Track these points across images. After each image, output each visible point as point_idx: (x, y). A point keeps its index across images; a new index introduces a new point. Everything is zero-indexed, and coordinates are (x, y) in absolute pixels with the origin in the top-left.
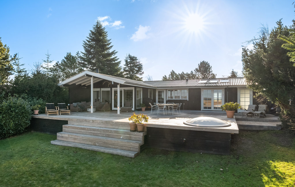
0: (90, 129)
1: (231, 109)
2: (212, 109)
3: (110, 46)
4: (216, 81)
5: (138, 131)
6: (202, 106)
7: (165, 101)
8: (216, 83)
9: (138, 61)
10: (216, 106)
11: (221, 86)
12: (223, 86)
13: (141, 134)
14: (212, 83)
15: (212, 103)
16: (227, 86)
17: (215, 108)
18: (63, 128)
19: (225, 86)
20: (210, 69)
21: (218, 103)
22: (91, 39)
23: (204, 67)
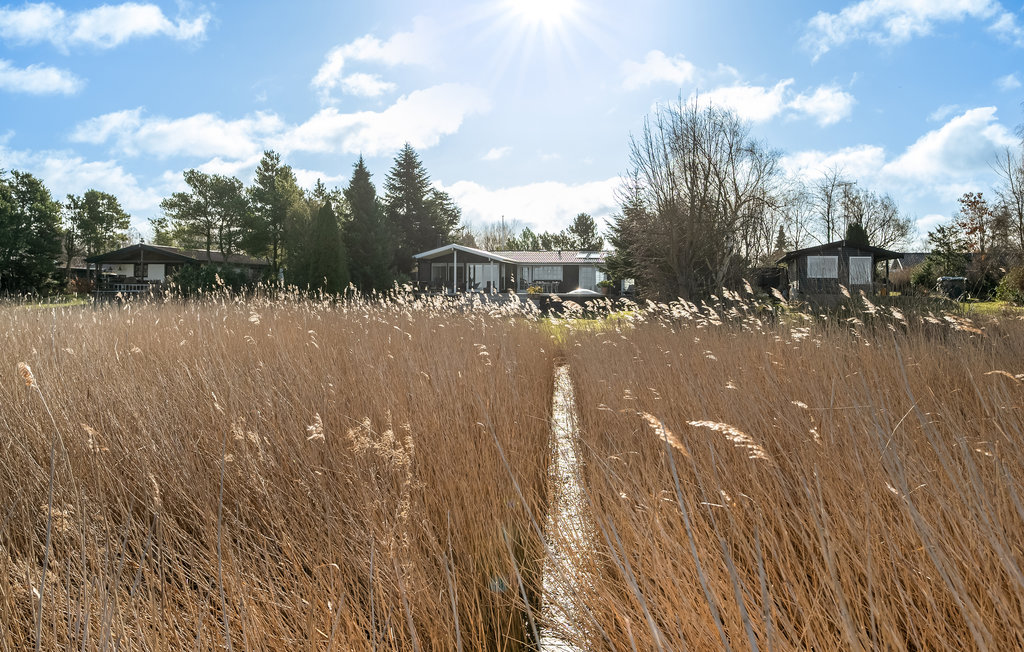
14: (594, 259)
20: (593, 228)
22: (394, 175)
23: (584, 225)
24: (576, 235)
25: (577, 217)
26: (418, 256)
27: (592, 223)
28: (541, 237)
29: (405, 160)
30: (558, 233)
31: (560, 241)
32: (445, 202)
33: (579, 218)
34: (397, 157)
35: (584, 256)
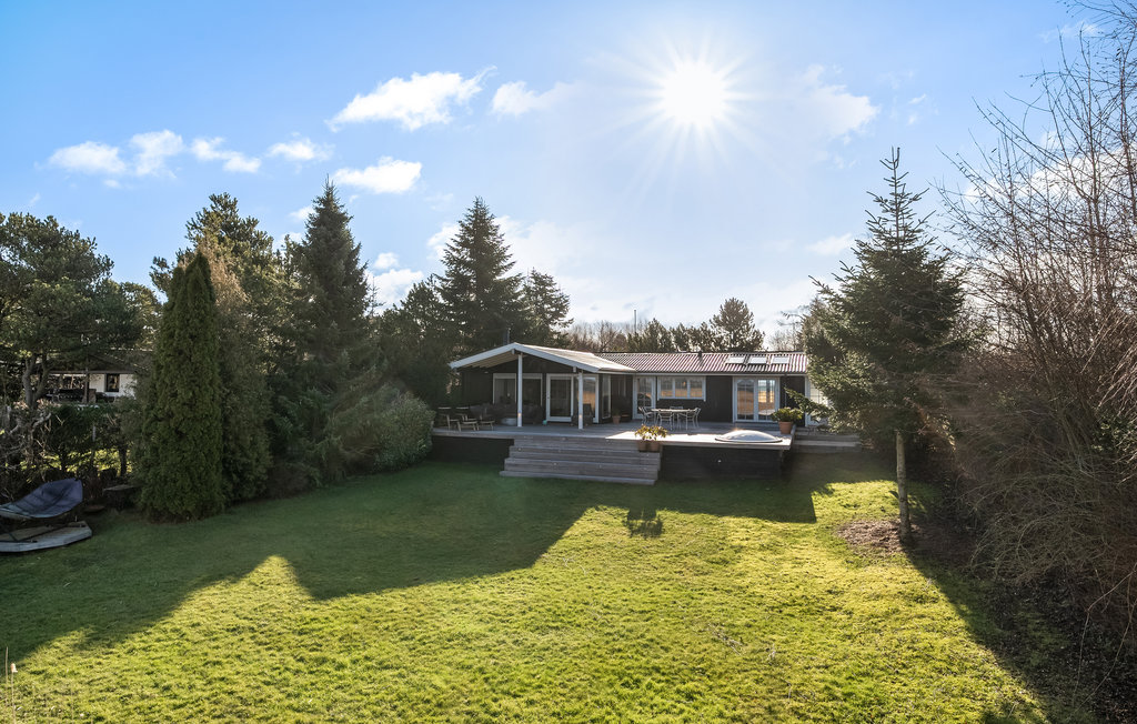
0: (567, 452)
1: (785, 418)
2: (756, 419)
3: (509, 262)
4: (762, 360)
5: (651, 452)
6: (735, 413)
7: (653, 403)
8: (762, 365)
9: (557, 287)
10: (763, 413)
11: (774, 373)
12: (777, 373)
13: (658, 455)
14: (755, 365)
15: (756, 406)
16: (784, 373)
17: (761, 417)
18: (511, 453)
19: (781, 372)
20: (748, 319)
21: (767, 405)
22: (459, 244)
23: (734, 315)
24: (722, 329)
25: (724, 304)
26: (455, 364)
27: (746, 312)
28: (673, 331)
29: (475, 223)
30: (697, 326)
31: (701, 337)
32: (549, 288)
33: (728, 305)
34: (463, 218)
35: (740, 360)
